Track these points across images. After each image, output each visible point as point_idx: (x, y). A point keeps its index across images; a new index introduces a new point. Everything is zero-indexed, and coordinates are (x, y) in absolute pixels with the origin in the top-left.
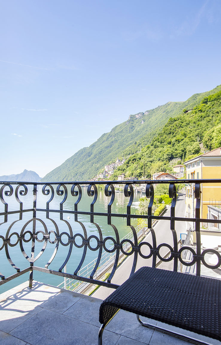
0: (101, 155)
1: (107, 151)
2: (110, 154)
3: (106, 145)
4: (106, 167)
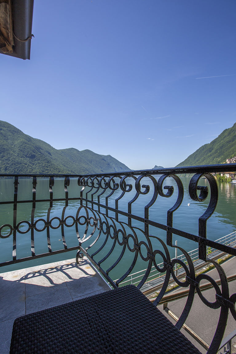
0: (222, 150)
1: (229, 145)
2: (233, 148)
3: (227, 140)
4: (227, 160)
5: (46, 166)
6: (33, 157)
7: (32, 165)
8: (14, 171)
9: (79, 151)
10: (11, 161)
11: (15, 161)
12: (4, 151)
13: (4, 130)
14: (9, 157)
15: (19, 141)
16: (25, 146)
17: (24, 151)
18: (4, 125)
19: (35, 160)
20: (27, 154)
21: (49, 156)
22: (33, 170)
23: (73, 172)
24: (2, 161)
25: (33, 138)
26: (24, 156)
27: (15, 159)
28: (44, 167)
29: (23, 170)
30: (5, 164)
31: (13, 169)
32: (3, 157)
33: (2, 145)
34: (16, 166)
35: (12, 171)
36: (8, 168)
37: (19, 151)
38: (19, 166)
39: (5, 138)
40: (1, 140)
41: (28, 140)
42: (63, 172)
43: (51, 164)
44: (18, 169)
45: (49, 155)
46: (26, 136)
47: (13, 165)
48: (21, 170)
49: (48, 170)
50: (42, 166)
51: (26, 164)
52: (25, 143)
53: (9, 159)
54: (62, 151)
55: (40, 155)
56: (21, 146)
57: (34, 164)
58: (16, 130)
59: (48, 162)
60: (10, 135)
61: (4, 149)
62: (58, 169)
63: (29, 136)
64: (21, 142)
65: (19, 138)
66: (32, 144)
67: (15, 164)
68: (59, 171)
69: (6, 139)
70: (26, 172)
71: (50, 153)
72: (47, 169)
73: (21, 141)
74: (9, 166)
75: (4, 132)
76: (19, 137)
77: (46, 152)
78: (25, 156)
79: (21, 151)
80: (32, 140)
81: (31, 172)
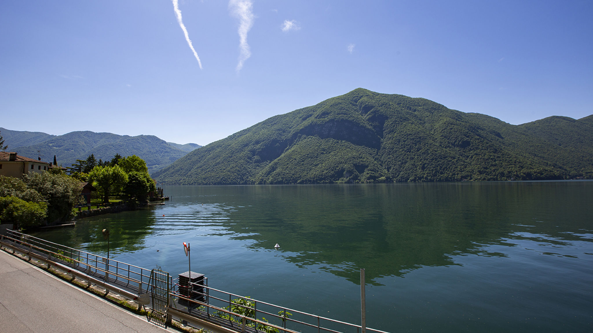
5: (492, 159)
6: (465, 145)
7: (464, 159)
8: (436, 169)
9: (574, 121)
10: (430, 154)
11: (436, 154)
12: (419, 142)
13: (418, 111)
14: (427, 150)
15: (441, 123)
16: (451, 129)
17: (450, 136)
18: (418, 103)
19: (471, 150)
20: (456, 141)
21: (498, 140)
22: (466, 167)
23: (560, 168)
24: (418, 155)
25: (464, 114)
26: (450, 145)
27: (435, 151)
28: (487, 160)
29: (449, 168)
30: (422, 159)
31: (434, 168)
32: (419, 150)
33: (417, 133)
34: (438, 161)
35: (432, 170)
36: (426, 165)
37: (442, 137)
38: (443, 161)
39: (421, 121)
40: (416, 125)
41: (456, 118)
42: (531, 168)
43: (503, 154)
44: (441, 167)
45: (497, 138)
46: (452, 111)
47: (434, 161)
48: (446, 167)
49: (495, 165)
50: (484, 159)
51: (455, 158)
52: (452, 124)
53: (428, 152)
54: (526, 128)
55: (478, 139)
56: (444, 130)
57: (468, 157)
58: (435, 106)
59: (495, 151)
60: (428, 117)
61: (420, 138)
62: (519, 162)
63: (458, 111)
64: (445, 124)
65: (441, 118)
66: (464, 123)
67: (436, 159)
68: (522, 167)
69: (423, 122)
70: (454, 171)
71: (499, 135)
72: (494, 163)
73: (445, 121)
74: (427, 162)
75: (419, 114)
76: (441, 116)
77: (491, 133)
78: (452, 144)
79: (445, 137)
80: (463, 116)
81: (464, 171)
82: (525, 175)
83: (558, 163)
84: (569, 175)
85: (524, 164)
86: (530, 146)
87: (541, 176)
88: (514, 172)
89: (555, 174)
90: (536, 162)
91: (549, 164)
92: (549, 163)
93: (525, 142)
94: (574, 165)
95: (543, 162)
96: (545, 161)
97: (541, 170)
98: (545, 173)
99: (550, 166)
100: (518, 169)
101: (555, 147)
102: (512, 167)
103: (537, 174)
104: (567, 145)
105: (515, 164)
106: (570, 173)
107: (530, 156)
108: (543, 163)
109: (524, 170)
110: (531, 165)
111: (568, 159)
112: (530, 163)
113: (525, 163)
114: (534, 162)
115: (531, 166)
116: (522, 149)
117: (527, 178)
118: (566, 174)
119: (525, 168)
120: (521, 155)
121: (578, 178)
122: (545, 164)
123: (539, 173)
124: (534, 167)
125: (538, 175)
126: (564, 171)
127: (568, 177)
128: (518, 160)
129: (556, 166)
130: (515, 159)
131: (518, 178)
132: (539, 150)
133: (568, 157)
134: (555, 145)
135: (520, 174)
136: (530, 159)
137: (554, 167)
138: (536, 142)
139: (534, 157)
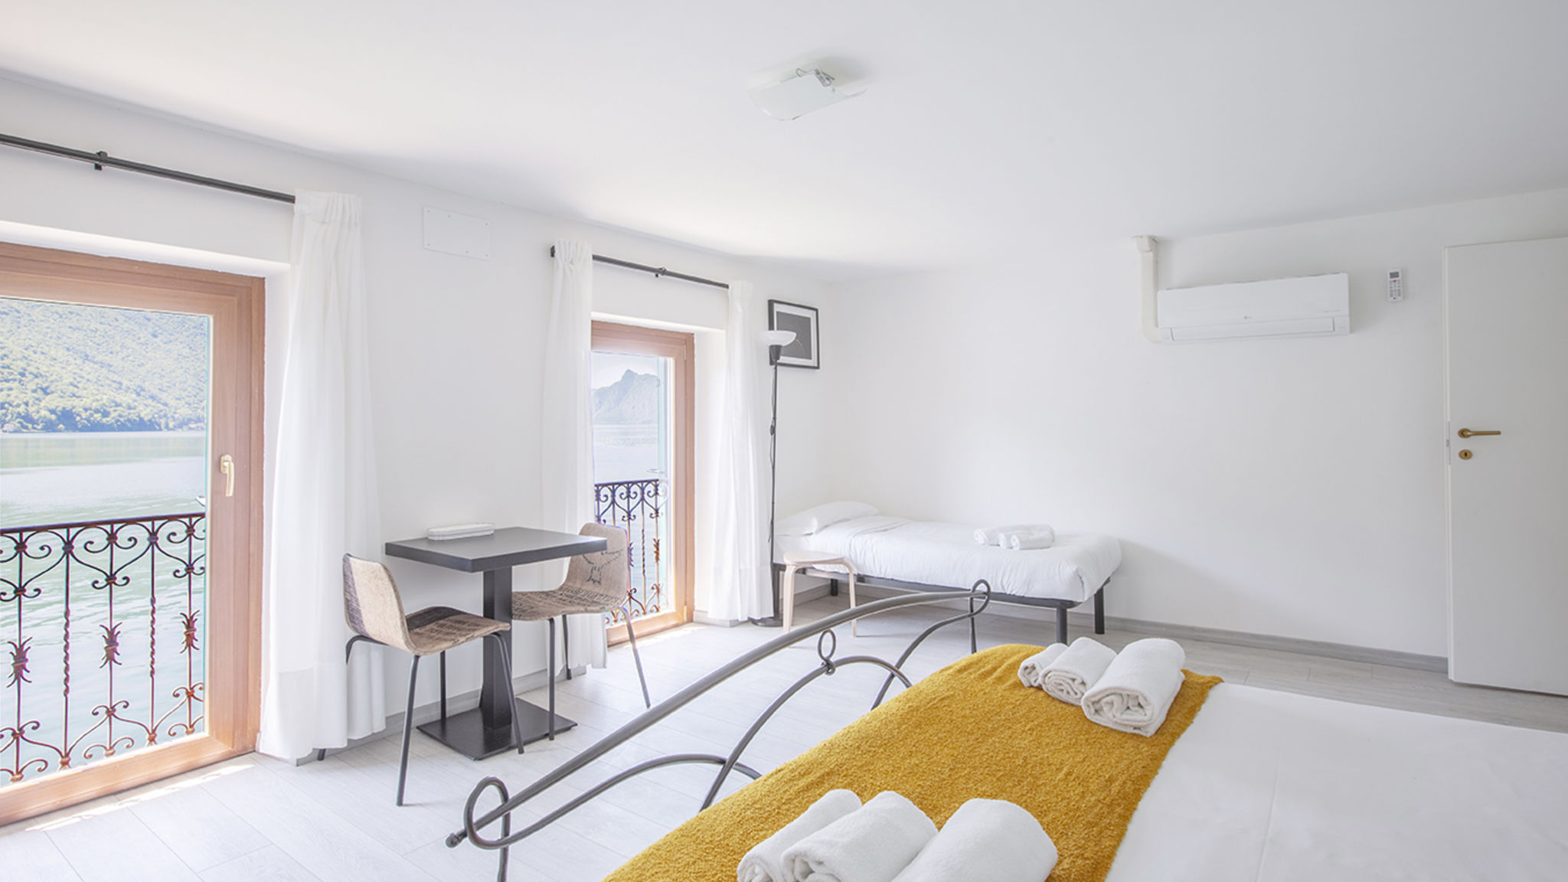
82: (53, 417)
83: (147, 383)
84: (174, 419)
85: (52, 382)
86: (70, 327)
87: (104, 420)
88: (18, 406)
89: (142, 415)
90: (89, 377)
91: (123, 388)
92: (125, 383)
93: (57, 313)
94: (186, 393)
95: (108, 379)
96: (115, 377)
97: (105, 401)
98: (115, 411)
99: (126, 392)
100: (30, 394)
101: (142, 340)
102: (11, 389)
103: (92, 415)
104: (172, 338)
105: (20, 381)
106: (175, 413)
107: (71, 360)
108: (108, 382)
109: (55, 402)
110: (76, 386)
111: (173, 374)
112: (71, 380)
113: (54, 377)
114: (83, 378)
115: (76, 389)
116: (47, 333)
117: (61, 426)
118: (165, 416)
119: (55, 394)
120: (43, 353)
121: (193, 426)
122: (117, 386)
123: (97, 411)
124: (85, 392)
125: (96, 415)
126: (162, 407)
127: (171, 425)
128: (31, 369)
129: (142, 393)
130: (22, 364)
131: (30, 426)
132: (98, 345)
133: (174, 371)
134: (141, 335)
135: (38, 412)
136: (69, 368)
137: (139, 394)
138: (90, 317)
139: (84, 362)
